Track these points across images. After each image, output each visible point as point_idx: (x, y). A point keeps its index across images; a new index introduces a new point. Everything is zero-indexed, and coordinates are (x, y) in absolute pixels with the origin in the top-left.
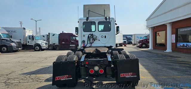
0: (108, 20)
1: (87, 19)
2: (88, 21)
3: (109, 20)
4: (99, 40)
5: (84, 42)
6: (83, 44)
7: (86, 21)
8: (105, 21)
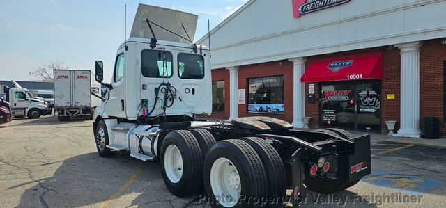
0: (199, 53)
1: (153, 42)
2: (155, 49)
3: (201, 52)
4: (181, 100)
5: (144, 102)
6: (144, 110)
7: (149, 48)
8: (193, 53)
